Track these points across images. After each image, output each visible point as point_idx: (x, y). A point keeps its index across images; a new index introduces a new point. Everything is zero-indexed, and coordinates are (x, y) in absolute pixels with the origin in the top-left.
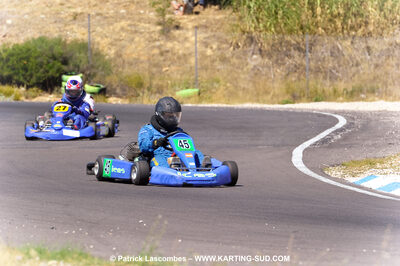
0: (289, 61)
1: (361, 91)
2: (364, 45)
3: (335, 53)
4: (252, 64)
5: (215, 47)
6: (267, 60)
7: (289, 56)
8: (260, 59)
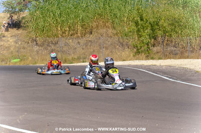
0: (49, 48)
1: (81, 58)
2: (77, 41)
3: (66, 44)
4: (35, 49)
5: (20, 43)
6: (41, 48)
7: (49, 46)
8: (38, 47)
